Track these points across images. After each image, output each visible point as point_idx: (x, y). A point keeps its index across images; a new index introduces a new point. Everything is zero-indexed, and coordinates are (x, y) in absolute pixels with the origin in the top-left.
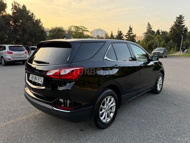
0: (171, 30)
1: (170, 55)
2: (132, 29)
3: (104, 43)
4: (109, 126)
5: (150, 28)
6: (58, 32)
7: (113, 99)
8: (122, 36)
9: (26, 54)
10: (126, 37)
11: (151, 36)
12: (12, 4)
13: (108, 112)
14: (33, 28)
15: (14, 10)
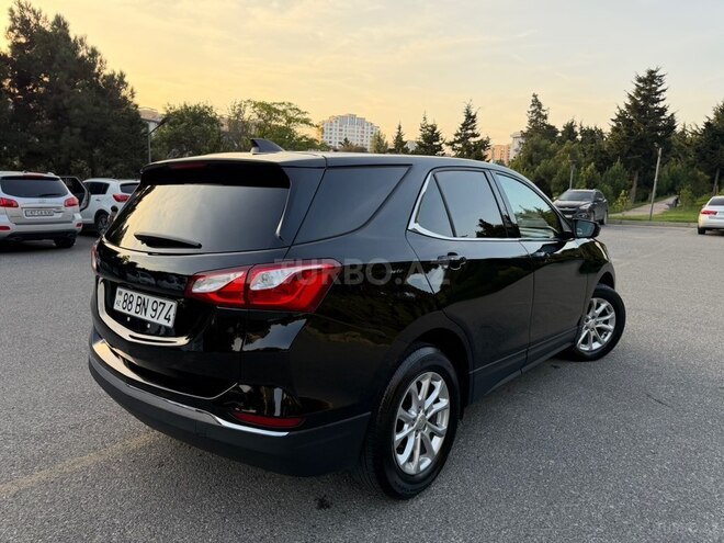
0: (618, 125)
1: (615, 218)
2: (474, 117)
3: (406, 169)
4: (429, 485)
5: (539, 115)
6: (192, 126)
7: (439, 384)
8: (437, 143)
9: (70, 209)
10: (454, 150)
11: (546, 146)
12: (11, 11)
13: (424, 432)
14: (97, 109)
15: (17, 36)
